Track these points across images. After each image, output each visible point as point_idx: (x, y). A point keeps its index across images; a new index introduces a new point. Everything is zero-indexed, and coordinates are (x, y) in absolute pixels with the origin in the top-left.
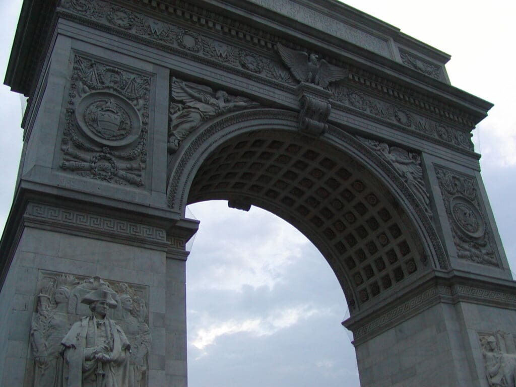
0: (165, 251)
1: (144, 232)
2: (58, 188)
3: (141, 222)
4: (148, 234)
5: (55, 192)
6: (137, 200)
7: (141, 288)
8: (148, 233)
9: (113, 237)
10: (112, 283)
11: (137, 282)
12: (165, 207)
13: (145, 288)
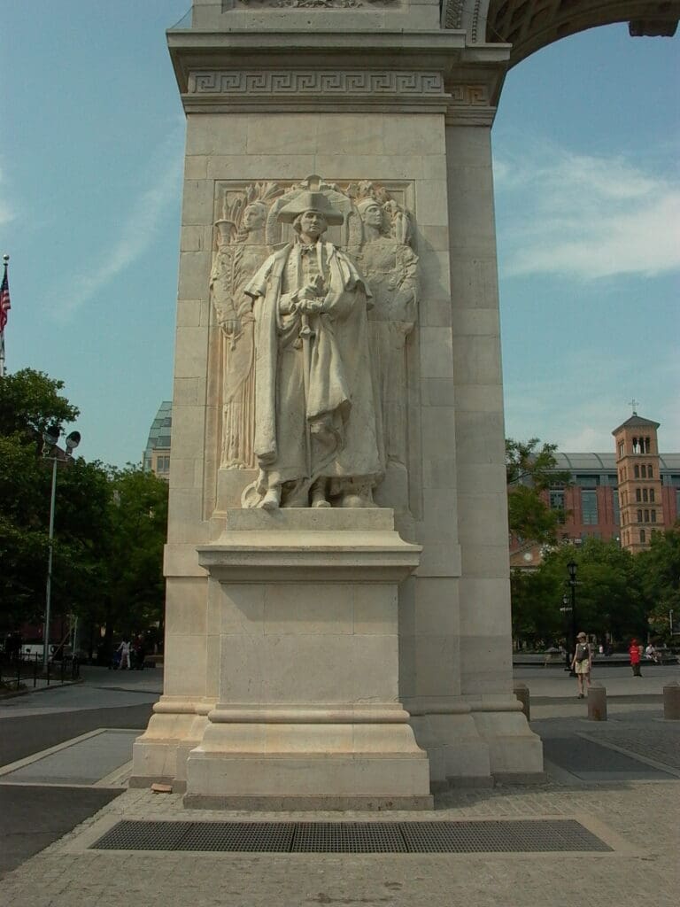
0: (442, 113)
1: (398, 84)
2: (230, 34)
3: (393, 68)
4: (407, 87)
5: (225, 43)
6: (383, 27)
7: (399, 185)
8: (407, 84)
9: (339, 105)
10: (341, 184)
11: (391, 176)
12: (437, 28)
13: (406, 185)
